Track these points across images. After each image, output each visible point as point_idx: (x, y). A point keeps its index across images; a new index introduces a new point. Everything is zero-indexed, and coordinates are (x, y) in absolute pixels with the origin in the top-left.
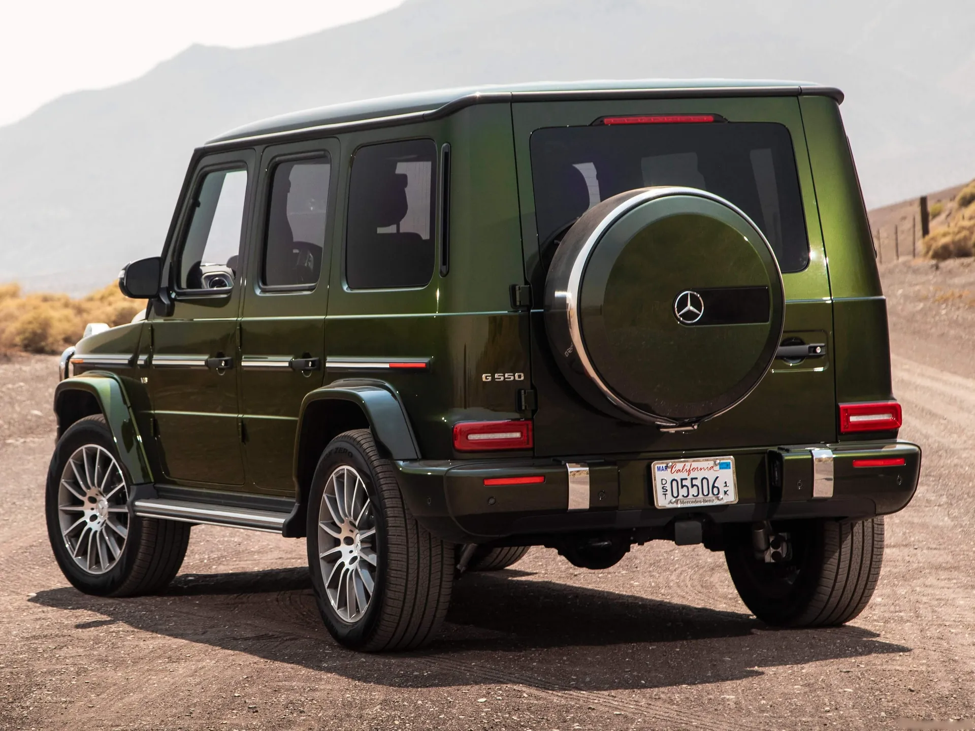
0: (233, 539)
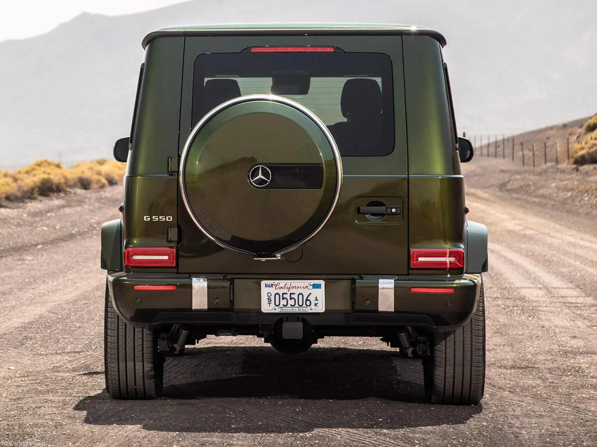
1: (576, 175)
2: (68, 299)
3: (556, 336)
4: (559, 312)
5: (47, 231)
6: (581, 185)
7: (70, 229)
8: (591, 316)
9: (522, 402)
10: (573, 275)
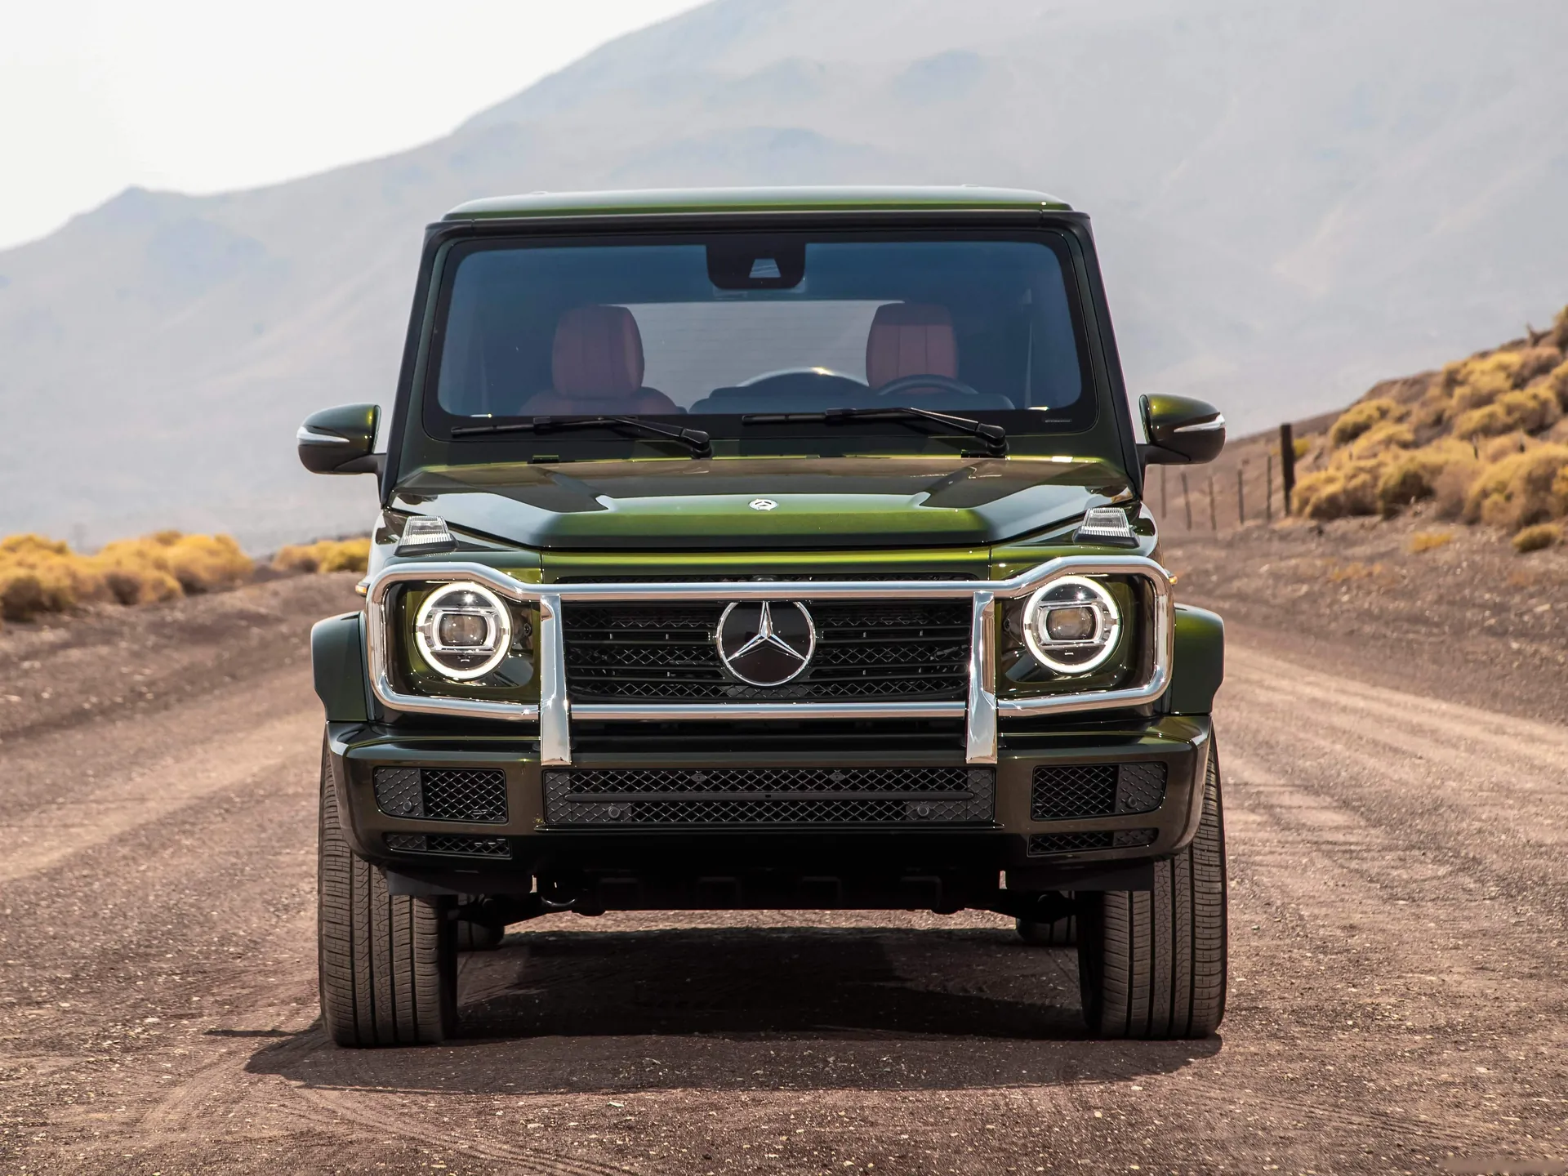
0: (226, 949)
1: (1319, 545)
2: (39, 866)
3: (1304, 927)
4: (1306, 866)
5: (19, 704)
6: (1331, 568)
7: (78, 699)
8: (1389, 874)
9: (1232, 1102)
10: (1331, 776)
